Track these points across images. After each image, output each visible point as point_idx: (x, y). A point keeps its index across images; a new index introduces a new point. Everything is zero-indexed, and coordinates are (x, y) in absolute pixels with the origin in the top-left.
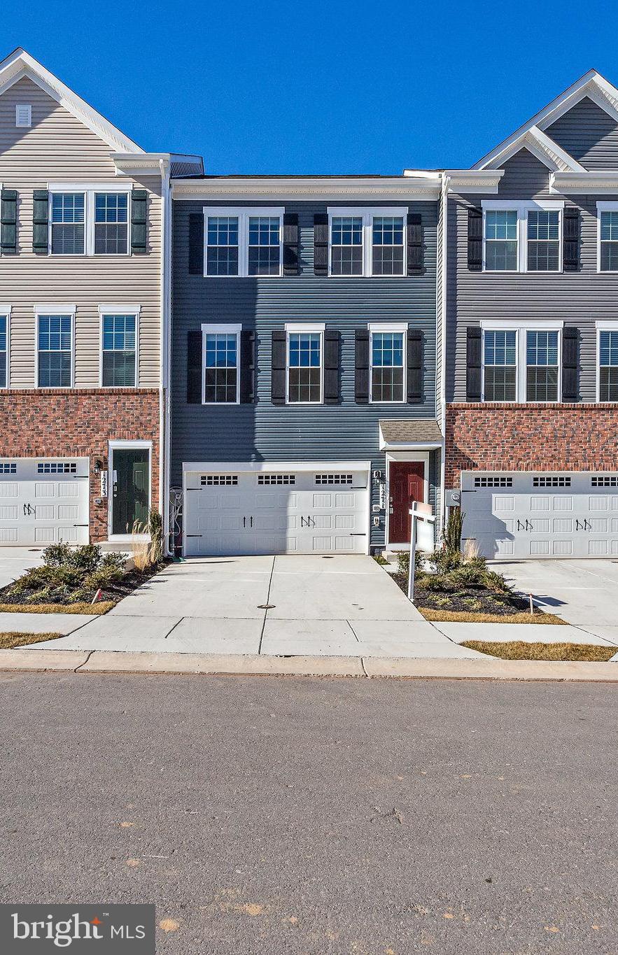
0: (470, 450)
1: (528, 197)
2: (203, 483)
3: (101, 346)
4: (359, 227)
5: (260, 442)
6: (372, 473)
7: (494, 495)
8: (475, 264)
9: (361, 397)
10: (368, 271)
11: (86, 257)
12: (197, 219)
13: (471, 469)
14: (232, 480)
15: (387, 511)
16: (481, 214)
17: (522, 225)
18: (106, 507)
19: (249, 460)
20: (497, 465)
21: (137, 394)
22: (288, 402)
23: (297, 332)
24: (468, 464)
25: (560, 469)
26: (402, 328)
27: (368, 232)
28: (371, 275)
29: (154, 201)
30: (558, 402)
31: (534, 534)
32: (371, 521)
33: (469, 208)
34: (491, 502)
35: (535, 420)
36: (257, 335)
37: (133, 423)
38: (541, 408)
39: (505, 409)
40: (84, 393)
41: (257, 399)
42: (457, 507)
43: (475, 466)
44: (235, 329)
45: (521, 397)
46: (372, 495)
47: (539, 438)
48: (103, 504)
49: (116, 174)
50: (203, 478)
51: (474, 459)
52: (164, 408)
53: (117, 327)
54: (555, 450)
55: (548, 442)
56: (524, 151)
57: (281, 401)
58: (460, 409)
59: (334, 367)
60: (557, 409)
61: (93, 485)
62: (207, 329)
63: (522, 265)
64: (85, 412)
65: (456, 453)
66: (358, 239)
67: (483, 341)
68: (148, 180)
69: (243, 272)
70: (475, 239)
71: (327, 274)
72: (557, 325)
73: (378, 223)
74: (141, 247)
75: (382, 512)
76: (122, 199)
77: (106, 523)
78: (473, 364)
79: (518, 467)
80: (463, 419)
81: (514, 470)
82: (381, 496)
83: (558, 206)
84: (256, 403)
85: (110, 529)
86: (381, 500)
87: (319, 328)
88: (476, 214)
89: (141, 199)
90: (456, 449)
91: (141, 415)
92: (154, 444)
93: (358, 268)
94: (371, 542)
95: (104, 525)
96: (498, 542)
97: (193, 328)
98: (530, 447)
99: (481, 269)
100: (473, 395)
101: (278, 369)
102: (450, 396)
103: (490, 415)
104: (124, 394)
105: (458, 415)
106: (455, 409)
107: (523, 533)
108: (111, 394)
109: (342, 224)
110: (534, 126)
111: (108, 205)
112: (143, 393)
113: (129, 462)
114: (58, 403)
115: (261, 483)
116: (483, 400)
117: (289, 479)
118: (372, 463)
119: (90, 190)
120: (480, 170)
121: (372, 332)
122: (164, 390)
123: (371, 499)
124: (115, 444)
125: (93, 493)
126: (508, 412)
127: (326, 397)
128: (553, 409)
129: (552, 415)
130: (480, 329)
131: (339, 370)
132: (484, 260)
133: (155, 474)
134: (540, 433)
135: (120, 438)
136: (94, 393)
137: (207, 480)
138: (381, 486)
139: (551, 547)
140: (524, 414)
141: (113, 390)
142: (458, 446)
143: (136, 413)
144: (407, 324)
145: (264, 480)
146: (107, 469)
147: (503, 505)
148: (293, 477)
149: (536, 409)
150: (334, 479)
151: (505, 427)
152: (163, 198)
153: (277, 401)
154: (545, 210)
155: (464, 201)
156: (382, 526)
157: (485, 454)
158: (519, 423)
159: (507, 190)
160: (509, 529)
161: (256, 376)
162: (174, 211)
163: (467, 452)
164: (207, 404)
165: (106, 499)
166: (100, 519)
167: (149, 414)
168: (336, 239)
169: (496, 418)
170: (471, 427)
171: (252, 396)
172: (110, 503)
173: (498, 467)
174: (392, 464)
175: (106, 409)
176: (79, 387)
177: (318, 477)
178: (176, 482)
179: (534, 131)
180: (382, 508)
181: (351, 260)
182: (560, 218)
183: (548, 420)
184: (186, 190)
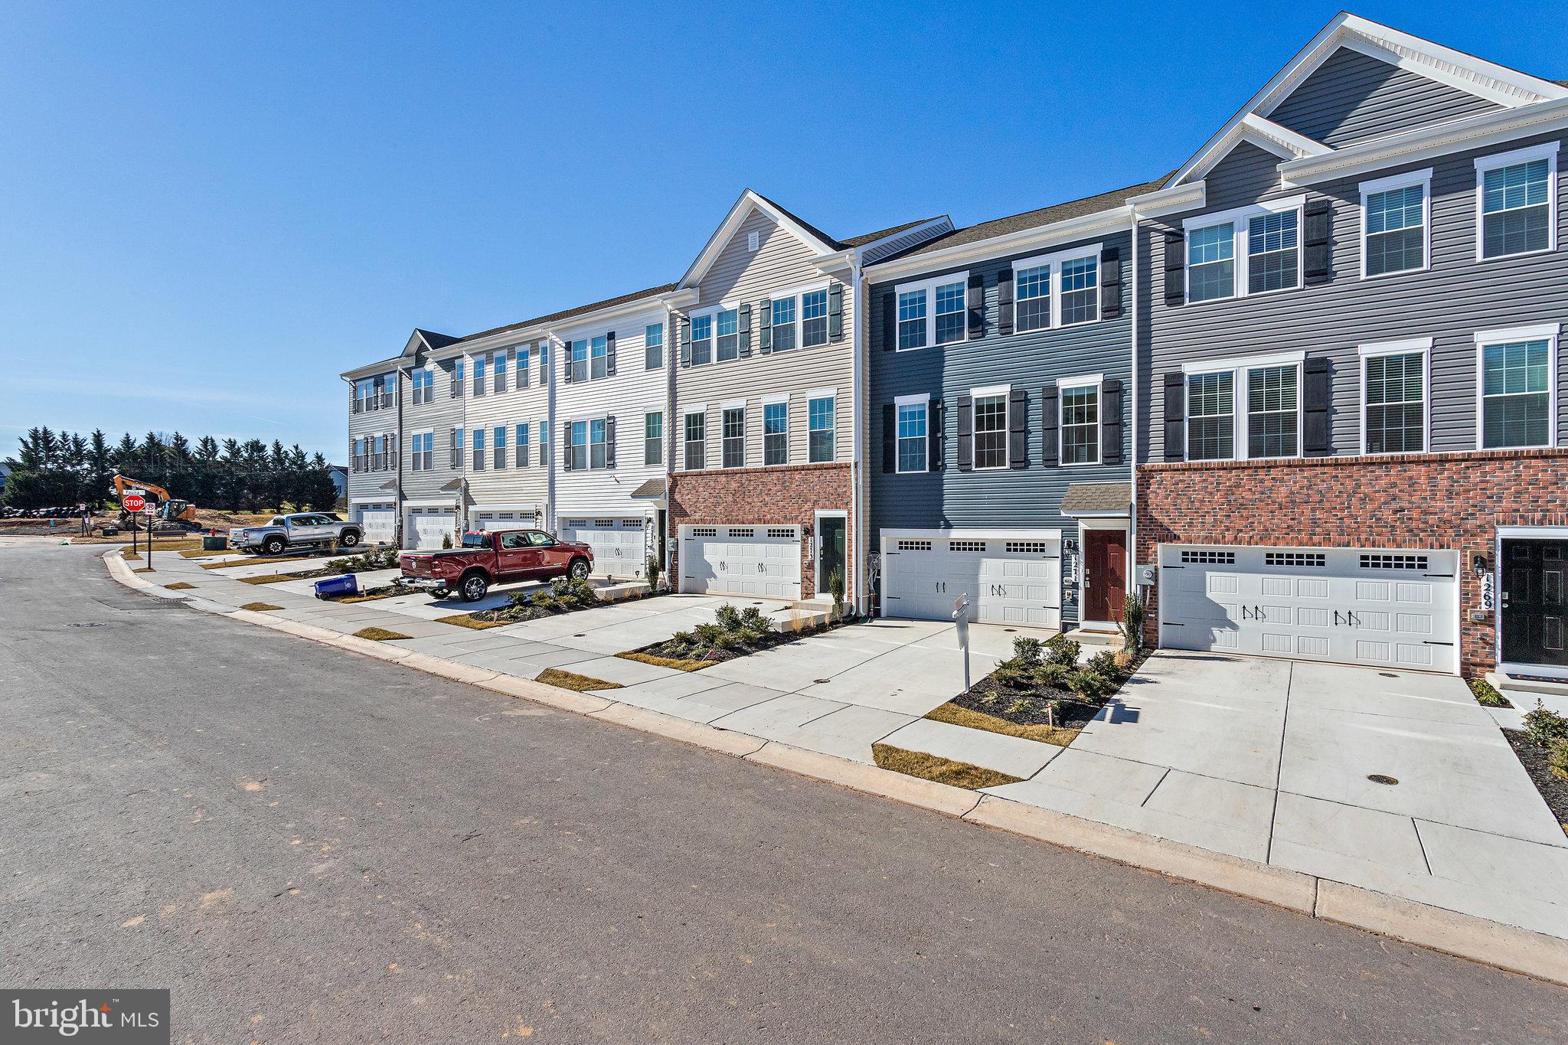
0: (1170, 519)
1: (1250, 201)
2: (901, 548)
3: (808, 428)
4: (1047, 276)
5: (948, 509)
6: (1063, 543)
7: (1208, 574)
8: (1174, 297)
9: (1050, 461)
10: (1056, 321)
11: (797, 351)
12: (890, 298)
13: (1171, 542)
14: (926, 546)
15: (1081, 585)
16: (1183, 236)
17: (1242, 240)
18: (813, 569)
19: (938, 527)
20: (1207, 537)
21: (835, 468)
22: (974, 469)
23: (983, 396)
24: (1167, 536)
25: (1301, 544)
26: (1096, 380)
27: (1056, 280)
28: (1060, 326)
29: (847, 292)
30: (1298, 457)
31: (1267, 625)
32: (1063, 594)
33: (1167, 233)
34: (1205, 583)
35: (1262, 481)
36: (943, 402)
37: (832, 495)
38: (1269, 467)
39: (1218, 469)
40: (796, 469)
41: (944, 466)
42: (1152, 587)
43: (1176, 538)
44: (924, 398)
45: (1241, 452)
46: (1063, 566)
47: (1268, 504)
48: (811, 566)
49: (817, 275)
50: (901, 543)
51: (1175, 530)
52: (857, 479)
53: (821, 409)
54: (1292, 519)
55: (1281, 509)
56: (1244, 144)
57: (966, 467)
58: (1155, 471)
59: (1022, 430)
60: (1296, 466)
61: (803, 549)
62: (900, 401)
63: (1241, 287)
64: (797, 486)
65: (1153, 522)
66: (1045, 288)
67: (1187, 389)
68: (841, 274)
69: (931, 342)
70: (1174, 268)
71: (1012, 333)
72: (1296, 358)
73: (1068, 267)
74: (839, 336)
75: (1075, 585)
76: (823, 294)
77: (813, 582)
78: (1173, 416)
79: (1239, 542)
80: (1161, 483)
81: (1231, 544)
82: (1073, 568)
83: (1298, 203)
84: (944, 470)
85: (817, 588)
86: (1073, 572)
87: (1004, 390)
88: (1175, 238)
89: (838, 292)
90: (1152, 518)
91: (839, 487)
92: (849, 513)
93: (1045, 321)
94: (1062, 617)
95: (812, 584)
96: (1216, 631)
97: (887, 402)
98: (1254, 516)
99: (1183, 303)
100: (1172, 453)
101: (963, 436)
102: (1142, 456)
103: (1196, 477)
104: (825, 469)
105: (1153, 478)
106: (1150, 471)
107: (1250, 622)
108: (815, 469)
109: (1028, 275)
110: (1250, 114)
111: (813, 301)
112: (839, 467)
113: (832, 528)
114: (778, 479)
115: (952, 549)
116: (1187, 458)
117: (979, 547)
118: (1062, 532)
119: (798, 292)
120: (1173, 187)
121: (1061, 388)
122: (856, 464)
123: (1063, 571)
124: (820, 513)
125: (804, 556)
126: (1221, 473)
127: (1012, 462)
128: (1289, 466)
129: (1287, 475)
130: (1182, 375)
131: (1026, 432)
132: (1187, 290)
133: (850, 540)
134: (1269, 497)
135: (824, 507)
136: (803, 468)
137: (904, 545)
138: (1073, 556)
139: (1294, 643)
140: (1245, 475)
141: (816, 465)
142: (1154, 514)
143: (835, 485)
144: (1102, 374)
145: (956, 546)
146: (813, 536)
147: (1219, 585)
148: (983, 544)
149: (1263, 467)
150: (1025, 547)
151: (1218, 491)
152: (853, 288)
153: (963, 467)
154: (1275, 212)
155: (1161, 226)
156: (1075, 601)
157: (1190, 524)
158: (1238, 486)
159: (1217, 199)
160: (1230, 616)
161: (943, 444)
162: (871, 294)
163: (1166, 521)
164: (900, 473)
165: (813, 562)
166: (808, 579)
167: (845, 486)
168: (1022, 293)
169: (1204, 480)
170: (1171, 491)
171: (940, 463)
172: (817, 565)
173: (1208, 539)
174: (1087, 533)
175: (812, 482)
176: (793, 464)
177: (1009, 544)
178: (874, 547)
179: (1251, 120)
180: (1074, 581)
181: (1037, 314)
182: (1300, 218)
183: (1282, 480)
184: (879, 273)
